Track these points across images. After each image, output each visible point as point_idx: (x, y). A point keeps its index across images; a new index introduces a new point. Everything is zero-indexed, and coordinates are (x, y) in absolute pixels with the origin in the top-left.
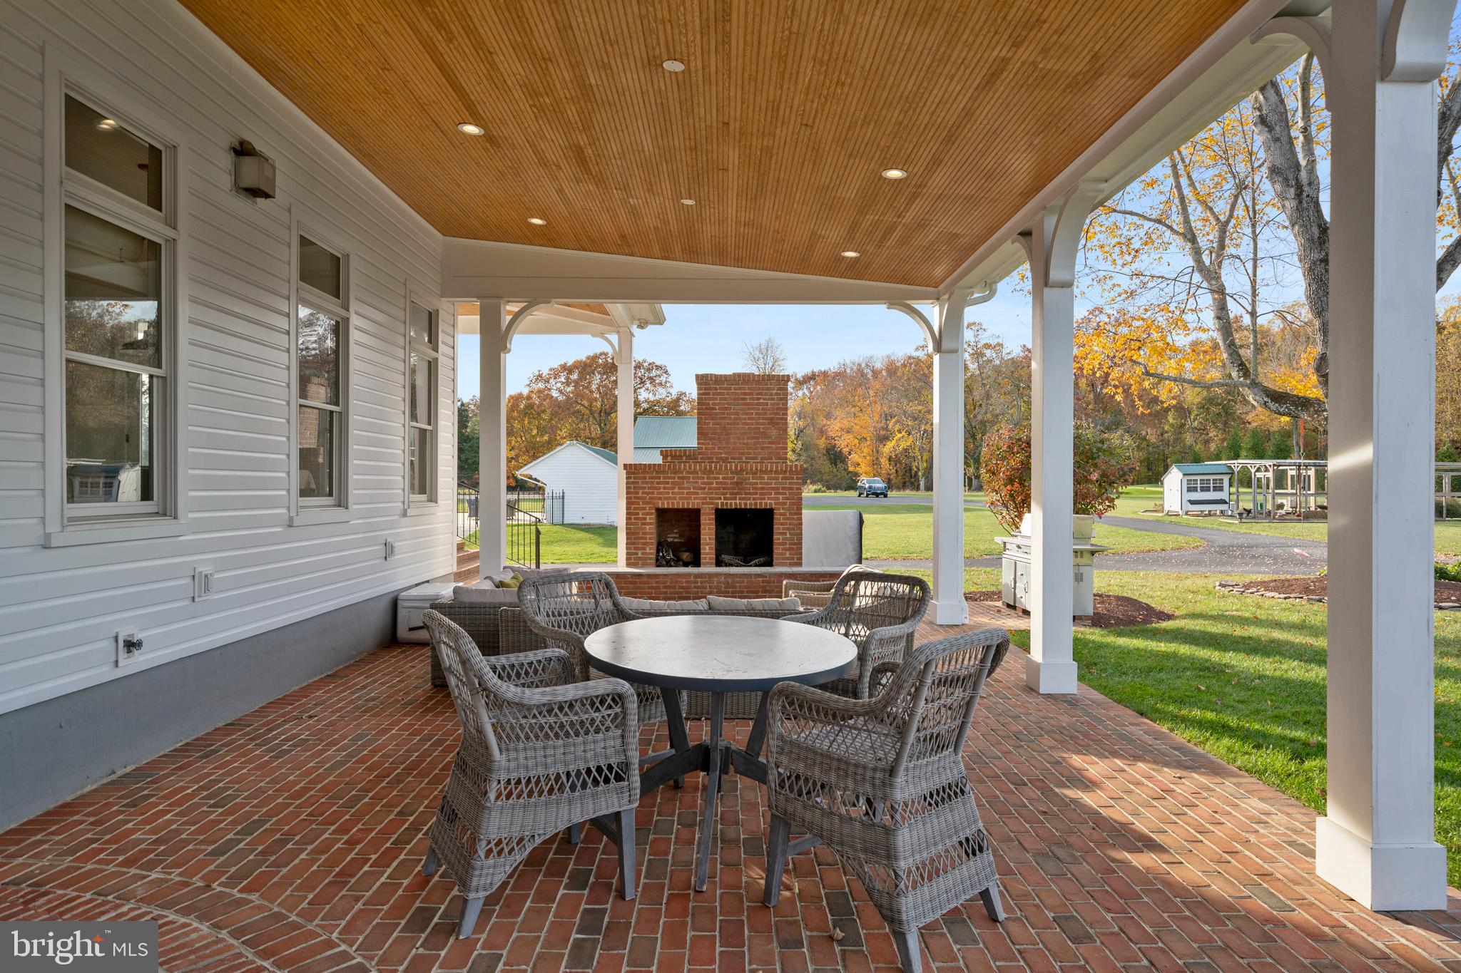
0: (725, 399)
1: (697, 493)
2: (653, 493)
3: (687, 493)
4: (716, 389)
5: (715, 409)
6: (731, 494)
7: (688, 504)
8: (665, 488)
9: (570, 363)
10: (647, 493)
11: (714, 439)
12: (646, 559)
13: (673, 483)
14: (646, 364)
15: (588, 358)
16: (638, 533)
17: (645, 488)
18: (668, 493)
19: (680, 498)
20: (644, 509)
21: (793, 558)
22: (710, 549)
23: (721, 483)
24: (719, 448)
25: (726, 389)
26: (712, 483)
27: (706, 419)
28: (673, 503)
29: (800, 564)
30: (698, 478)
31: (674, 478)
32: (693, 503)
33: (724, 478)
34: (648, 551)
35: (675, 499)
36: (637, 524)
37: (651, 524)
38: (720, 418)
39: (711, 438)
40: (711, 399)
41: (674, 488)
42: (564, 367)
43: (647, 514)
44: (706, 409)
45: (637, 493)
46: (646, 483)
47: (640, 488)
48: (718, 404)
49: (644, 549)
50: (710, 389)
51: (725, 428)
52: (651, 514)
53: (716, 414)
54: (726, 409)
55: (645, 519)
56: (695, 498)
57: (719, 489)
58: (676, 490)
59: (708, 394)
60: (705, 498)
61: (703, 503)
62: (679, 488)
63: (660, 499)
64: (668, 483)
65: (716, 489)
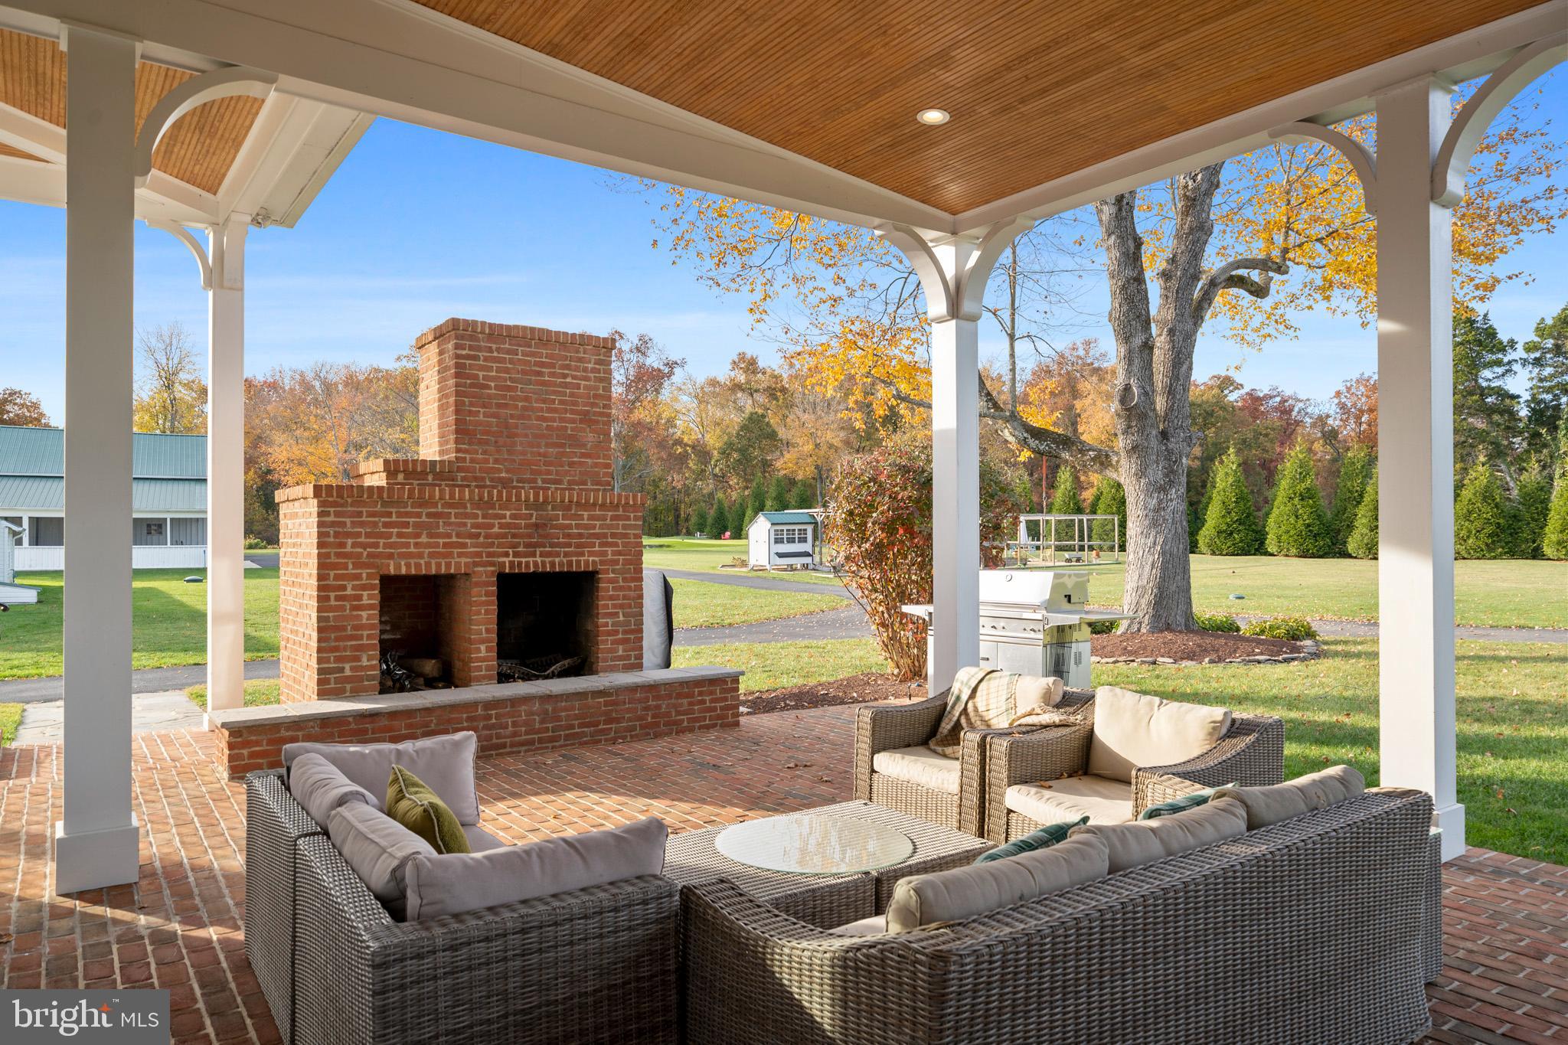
0: (507, 371)
1: (464, 545)
2: (376, 545)
3: (445, 545)
4: (490, 350)
5: (488, 387)
6: (527, 545)
7: (448, 565)
8: (400, 535)
10: (364, 546)
11: (487, 443)
12: (361, 679)
13: (416, 525)
16: (344, 628)
17: (359, 534)
18: (407, 545)
19: (432, 555)
20: (358, 577)
21: (628, 657)
22: (488, 650)
23: (508, 526)
24: (496, 461)
25: (508, 352)
26: (492, 526)
27: (472, 404)
28: (418, 565)
29: (639, 666)
30: (466, 516)
31: (419, 515)
32: (456, 564)
33: (513, 517)
34: (365, 662)
35: (420, 556)
36: (342, 608)
37: (371, 607)
38: (499, 406)
39: (480, 442)
40: (482, 368)
41: (418, 536)
43: (364, 588)
44: (472, 385)
45: (343, 545)
46: (362, 524)
47: (348, 535)
48: (492, 379)
49: (358, 659)
50: (479, 349)
51: (507, 426)
52: (372, 587)
53: (489, 396)
54: (509, 388)
55: (359, 598)
56: (460, 555)
57: (504, 536)
58: (424, 539)
59: (475, 358)
60: (479, 554)
61: (476, 564)
62: (430, 535)
63: (391, 556)
64: (406, 525)
65: (498, 536)
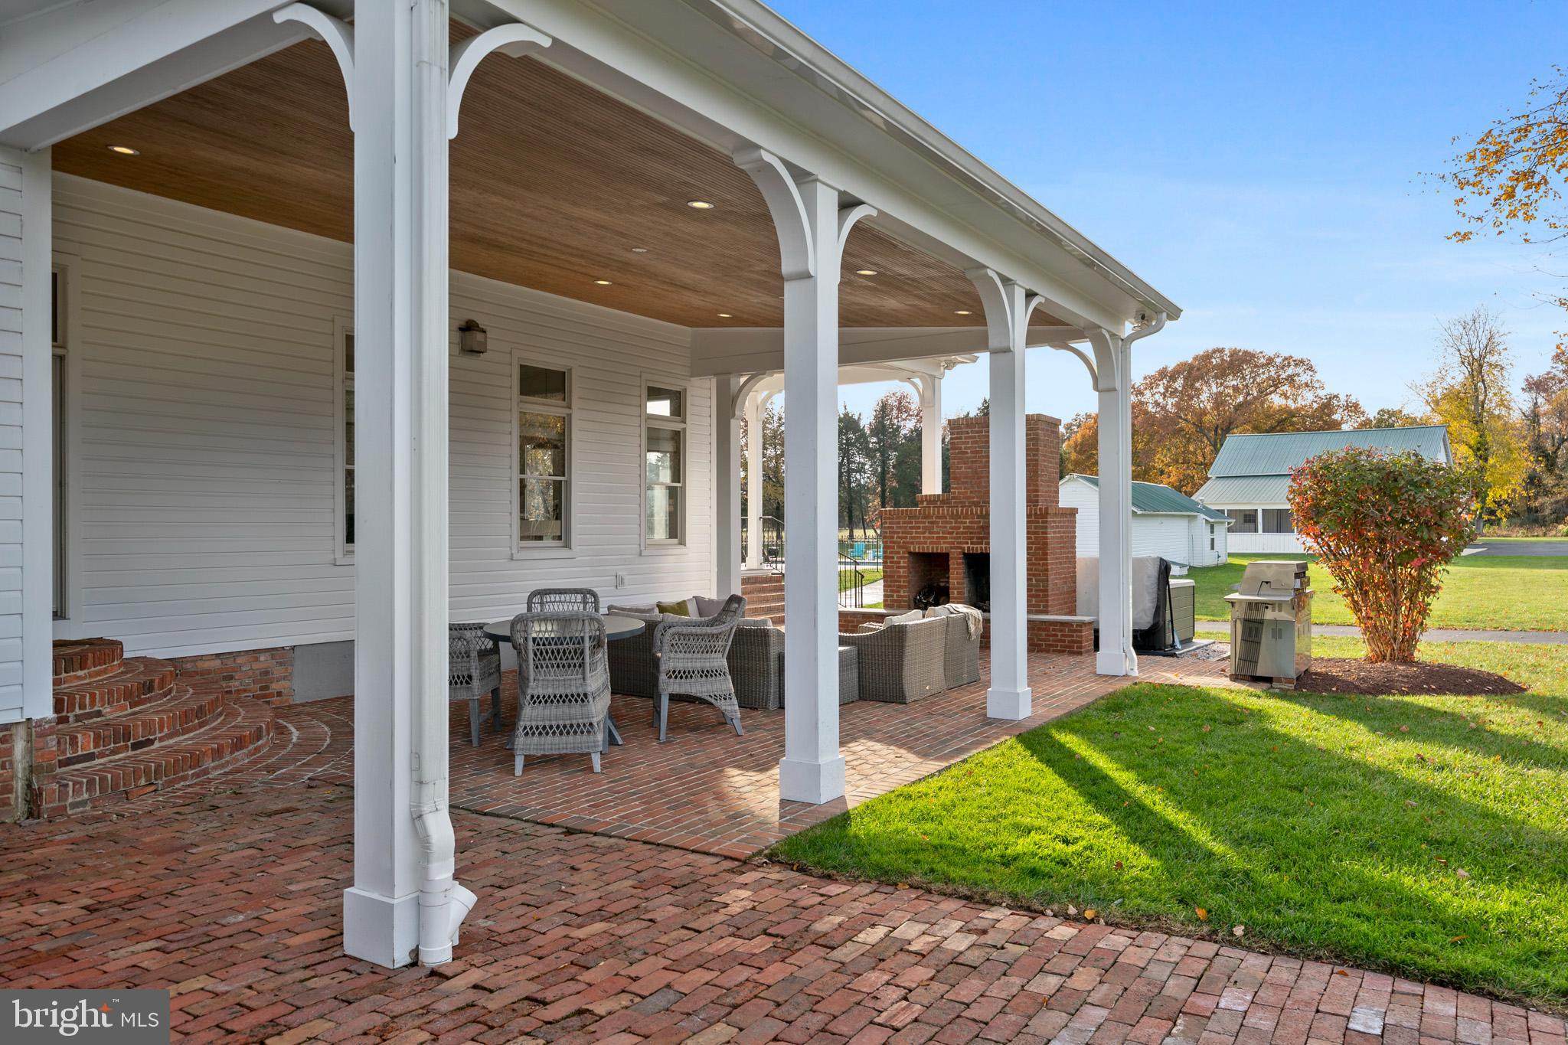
0: (976, 442)
1: (946, 538)
2: (906, 538)
3: (937, 538)
4: (968, 433)
5: (967, 453)
6: (978, 538)
7: (937, 548)
8: (916, 533)
9: (1171, 366)
10: (902, 538)
11: (966, 483)
12: (900, 601)
13: (923, 528)
14: (1278, 361)
15: (1196, 358)
16: (893, 577)
17: (899, 532)
18: (920, 538)
19: (931, 543)
20: (898, 553)
21: (1039, 606)
22: (953, 593)
23: (968, 527)
24: (971, 492)
25: (977, 432)
26: (960, 528)
27: (958, 463)
28: (923, 548)
30: (947, 523)
31: (924, 522)
32: (942, 547)
33: (970, 522)
34: (902, 594)
35: (925, 543)
36: (893, 567)
37: (904, 567)
38: (973, 462)
39: (963, 483)
40: (964, 443)
41: (924, 533)
42: (1163, 373)
43: (901, 558)
44: (959, 453)
45: (893, 537)
46: (900, 528)
47: (895, 533)
48: (969, 448)
49: (899, 592)
50: (962, 433)
51: (976, 472)
52: (904, 558)
53: (967, 458)
54: (977, 452)
55: (899, 562)
56: (944, 543)
57: (966, 533)
58: (927, 535)
59: (961, 438)
60: (953, 543)
61: (951, 548)
62: (930, 533)
63: (912, 543)
64: (919, 528)
65: (963, 533)
